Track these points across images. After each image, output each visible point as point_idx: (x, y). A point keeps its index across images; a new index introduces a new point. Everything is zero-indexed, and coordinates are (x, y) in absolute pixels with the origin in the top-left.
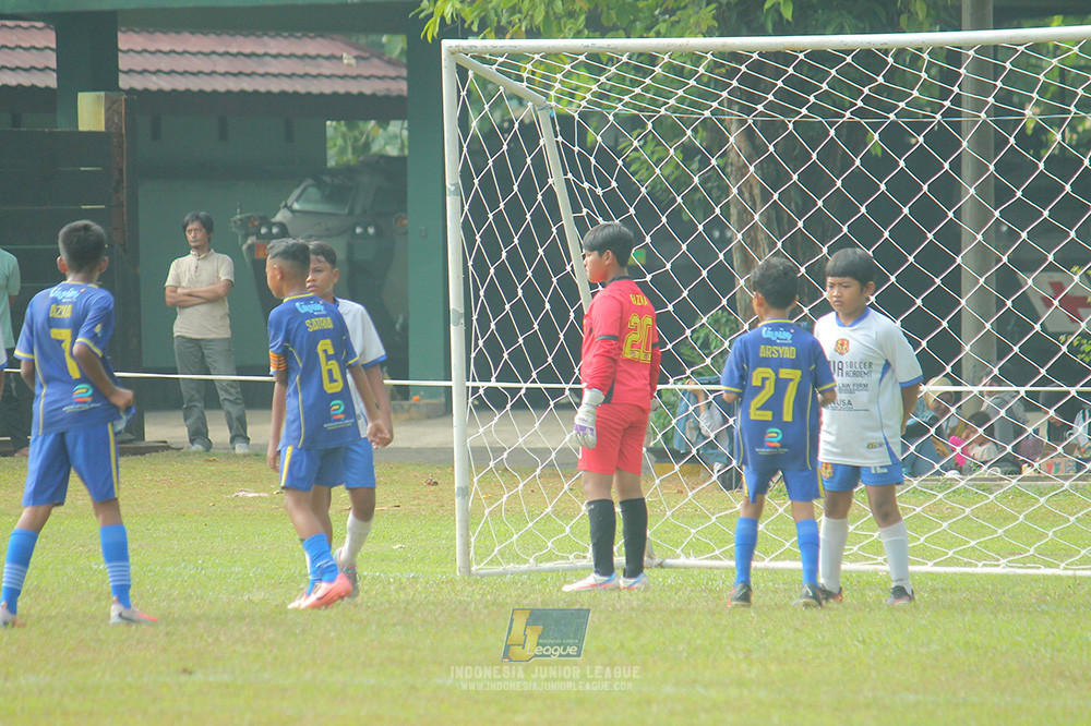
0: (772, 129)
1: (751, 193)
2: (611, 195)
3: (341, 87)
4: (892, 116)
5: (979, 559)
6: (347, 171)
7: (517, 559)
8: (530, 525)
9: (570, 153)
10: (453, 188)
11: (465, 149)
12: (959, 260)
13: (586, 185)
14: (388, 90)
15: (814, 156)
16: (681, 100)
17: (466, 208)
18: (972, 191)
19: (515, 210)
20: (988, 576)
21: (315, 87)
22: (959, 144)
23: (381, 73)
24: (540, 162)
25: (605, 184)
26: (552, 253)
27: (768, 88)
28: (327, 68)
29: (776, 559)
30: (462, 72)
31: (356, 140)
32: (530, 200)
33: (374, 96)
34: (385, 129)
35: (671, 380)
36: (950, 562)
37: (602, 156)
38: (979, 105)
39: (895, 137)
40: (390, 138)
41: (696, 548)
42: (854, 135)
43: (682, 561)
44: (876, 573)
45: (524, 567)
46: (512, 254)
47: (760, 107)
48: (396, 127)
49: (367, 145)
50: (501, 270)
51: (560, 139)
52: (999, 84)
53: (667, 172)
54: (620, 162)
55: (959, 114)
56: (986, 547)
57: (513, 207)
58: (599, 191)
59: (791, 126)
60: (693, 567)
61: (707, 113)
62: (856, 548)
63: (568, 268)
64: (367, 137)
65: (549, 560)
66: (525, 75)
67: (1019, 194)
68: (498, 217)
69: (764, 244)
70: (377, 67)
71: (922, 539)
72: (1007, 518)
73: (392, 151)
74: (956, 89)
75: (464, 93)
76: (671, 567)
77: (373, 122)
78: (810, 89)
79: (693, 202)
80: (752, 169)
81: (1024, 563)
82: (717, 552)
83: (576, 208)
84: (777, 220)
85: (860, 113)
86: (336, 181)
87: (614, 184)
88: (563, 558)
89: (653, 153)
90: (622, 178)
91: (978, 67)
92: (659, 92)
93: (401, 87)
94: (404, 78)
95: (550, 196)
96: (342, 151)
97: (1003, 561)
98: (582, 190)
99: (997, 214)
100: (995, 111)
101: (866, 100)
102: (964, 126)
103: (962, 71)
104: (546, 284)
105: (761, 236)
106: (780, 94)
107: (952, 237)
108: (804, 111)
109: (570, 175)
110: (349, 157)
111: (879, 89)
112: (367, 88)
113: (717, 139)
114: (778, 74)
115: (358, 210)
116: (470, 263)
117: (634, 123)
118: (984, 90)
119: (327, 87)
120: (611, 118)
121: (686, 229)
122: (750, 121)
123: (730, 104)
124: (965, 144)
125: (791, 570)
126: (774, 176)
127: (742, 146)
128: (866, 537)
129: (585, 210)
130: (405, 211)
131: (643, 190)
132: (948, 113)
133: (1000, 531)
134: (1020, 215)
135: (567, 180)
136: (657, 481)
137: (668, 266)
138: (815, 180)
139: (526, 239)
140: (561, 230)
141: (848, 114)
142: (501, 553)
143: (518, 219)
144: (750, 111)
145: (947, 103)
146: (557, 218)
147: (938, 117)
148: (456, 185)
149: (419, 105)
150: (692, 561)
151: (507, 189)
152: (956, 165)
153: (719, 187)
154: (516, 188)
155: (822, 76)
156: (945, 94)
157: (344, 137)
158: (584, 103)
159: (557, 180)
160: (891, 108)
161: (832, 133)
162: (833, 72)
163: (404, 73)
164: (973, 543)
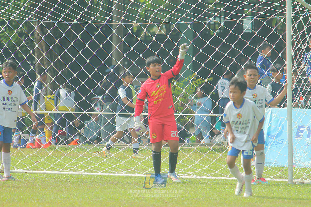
0: (49, 25)
4: (90, 22)
5: (116, 171)
15: (64, 34)
18: (117, 47)
20: (119, 176)
22: (112, 32)
27: (48, 11)
29: (49, 170)
36: (106, 172)
38: (119, 19)
41: (21, 166)
43: (16, 170)
44: (82, 175)
47: (45, 18)
52: (125, 12)
55: (112, 22)
56: (118, 167)
59: (56, 24)
60: (20, 173)
61: (27, 19)
62: (75, 167)
67: (132, 49)
71: (97, 164)
72: (126, 158)
74: (111, 14)
78: (62, 12)
80: (43, 38)
81: (131, 173)
82: (27, 168)
84: (51, 55)
85: (79, 20)
91: (119, 7)
92: (11, 12)
97: (124, 172)
99: (125, 55)
100: (124, 21)
101: (82, 16)
102: (113, 27)
103: (113, 8)
108: (60, 19)
111: (86, 13)
113: (30, 28)
114: (52, 7)
118: (121, 14)
122: (42, 22)
124: (114, 32)
125: (53, 174)
126: (50, 39)
127: (39, 30)
128: (79, 163)
131: (6, 44)
132: (109, 21)
133: (123, 162)
138: (64, 42)
141: (75, 21)
144: (42, 19)
145: (108, 18)
147: (105, 22)
150: (19, 171)
152: (111, 39)
155: (67, 8)
156: (108, 15)
160: (90, 19)
161: (70, 27)
162: (70, 7)
164: (114, 166)
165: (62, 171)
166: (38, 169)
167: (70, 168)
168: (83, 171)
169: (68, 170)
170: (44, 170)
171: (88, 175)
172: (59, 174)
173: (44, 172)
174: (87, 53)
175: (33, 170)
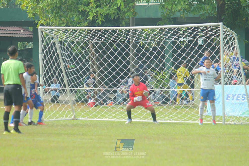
0: (97, 43)
1: (93, 55)
2: (68, 55)
3: (21, 36)
4: (118, 41)
6: (22, 50)
7: (52, 118)
8: (54, 112)
9: (61, 47)
10: (40, 53)
11: (43, 46)
12: (129, 67)
13: (64, 53)
14: (29, 36)
15: (104, 48)
16: (81, 38)
17: (43, 56)
18: (132, 54)
19: (51, 57)
21: (16, 36)
22: (129, 46)
23: (28, 34)
24: (56, 48)
25: (67, 53)
26: (58, 64)
27: (96, 36)
28: (19, 32)
29: (98, 118)
30: (42, 32)
31: (24, 45)
32: (54, 55)
33: (27, 37)
34: (29, 44)
35: (79, 87)
37: (67, 48)
38: (133, 40)
39: (119, 45)
40: (30, 45)
41: (83, 116)
42: (111, 45)
43: (81, 119)
44: (115, 121)
45: (53, 120)
46: (51, 64)
47: (95, 40)
48: (31, 43)
49: (26, 46)
50: (49, 67)
51: (59, 44)
52: (136, 36)
53: (79, 51)
54: (70, 49)
55: (129, 41)
56: (134, 117)
57: (51, 56)
58: (66, 54)
59: (100, 43)
61: (85, 40)
62: (111, 117)
63: (61, 67)
64: (26, 45)
65: (58, 118)
66: (53, 33)
67: (140, 55)
68: (48, 58)
69: (95, 64)
70: (28, 33)
71: (122, 115)
72: (137, 112)
73: (30, 47)
74: (129, 37)
75: (42, 36)
76: (79, 120)
77: (27, 42)
78: (103, 36)
79: (83, 57)
80: (93, 50)
81: (140, 119)
82: (87, 117)
83: (62, 57)
84: (98, 60)
85: (112, 41)
86: (20, 52)
87: (69, 53)
88: (60, 118)
89: (76, 48)
90: (70, 52)
91: (133, 33)
92: (77, 37)
93: (32, 36)
94: (32, 34)
95: (58, 55)
96: (21, 47)
97: (136, 119)
98: (63, 54)
99: (136, 58)
100: (136, 41)
101: (114, 38)
102: (130, 44)
103: (130, 34)
104: (57, 70)
105: (95, 63)
106: (98, 37)
107: (128, 63)
108: (102, 40)
109: (61, 51)
110: (22, 48)
111: (116, 37)
112: (25, 36)
113: (87, 45)
114: (98, 34)
115: (24, 57)
116: (43, 66)
117: (73, 42)
118: (134, 37)
119: (18, 36)
120: (68, 41)
121: (81, 61)
122: (93, 42)
123: (90, 39)
124: (130, 46)
125: (100, 121)
126: (97, 51)
127: (92, 47)
128: (113, 115)
129: (64, 57)
130: (32, 58)
131: (74, 54)
132: (128, 41)
133: (136, 114)
134: (140, 59)
135: (61, 52)
136: (76, 105)
137: (78, 67)
138: (104, 52)
139: (53, 62)
140: (60, 61)
141: (110, 41)
142: (49, 117)
143: (52, 58)
144: (93, 40)
145: (127, 39)
146: (59, 58)
148: (41, 52)
149: (35, 39)
150: (82, 119)
151: (50, 53)
152: (129, 50)
153: (87, 54)
154: (51, 53)
155: (106, 34)
156: (127, 38)
157: (22, 45)
158: (64, 38)
159: (59, 52)
161: (107, 44)
162: (108, 33)
163: (32, 33)
165: (104, 119)
166: (92, 118)
167: (108, 117)
168: (115, 119)
169: (108, 118)
170: (95, 118)
171: (118, 121)
172: (103, 121)
173: (95, 119)
174: (116, 58)
175: (90, 118)
